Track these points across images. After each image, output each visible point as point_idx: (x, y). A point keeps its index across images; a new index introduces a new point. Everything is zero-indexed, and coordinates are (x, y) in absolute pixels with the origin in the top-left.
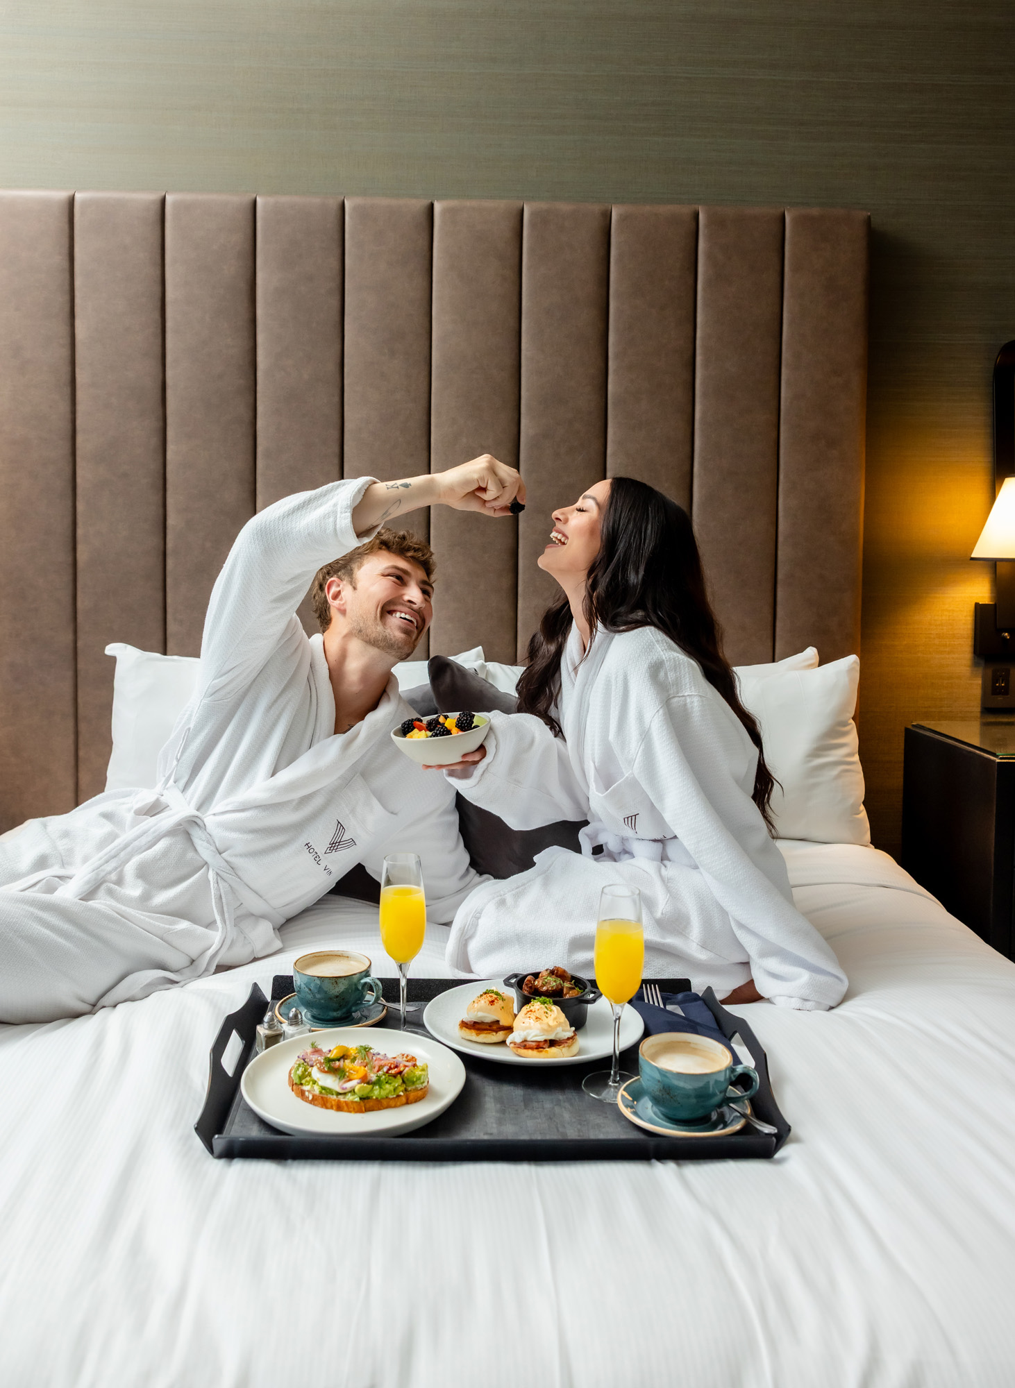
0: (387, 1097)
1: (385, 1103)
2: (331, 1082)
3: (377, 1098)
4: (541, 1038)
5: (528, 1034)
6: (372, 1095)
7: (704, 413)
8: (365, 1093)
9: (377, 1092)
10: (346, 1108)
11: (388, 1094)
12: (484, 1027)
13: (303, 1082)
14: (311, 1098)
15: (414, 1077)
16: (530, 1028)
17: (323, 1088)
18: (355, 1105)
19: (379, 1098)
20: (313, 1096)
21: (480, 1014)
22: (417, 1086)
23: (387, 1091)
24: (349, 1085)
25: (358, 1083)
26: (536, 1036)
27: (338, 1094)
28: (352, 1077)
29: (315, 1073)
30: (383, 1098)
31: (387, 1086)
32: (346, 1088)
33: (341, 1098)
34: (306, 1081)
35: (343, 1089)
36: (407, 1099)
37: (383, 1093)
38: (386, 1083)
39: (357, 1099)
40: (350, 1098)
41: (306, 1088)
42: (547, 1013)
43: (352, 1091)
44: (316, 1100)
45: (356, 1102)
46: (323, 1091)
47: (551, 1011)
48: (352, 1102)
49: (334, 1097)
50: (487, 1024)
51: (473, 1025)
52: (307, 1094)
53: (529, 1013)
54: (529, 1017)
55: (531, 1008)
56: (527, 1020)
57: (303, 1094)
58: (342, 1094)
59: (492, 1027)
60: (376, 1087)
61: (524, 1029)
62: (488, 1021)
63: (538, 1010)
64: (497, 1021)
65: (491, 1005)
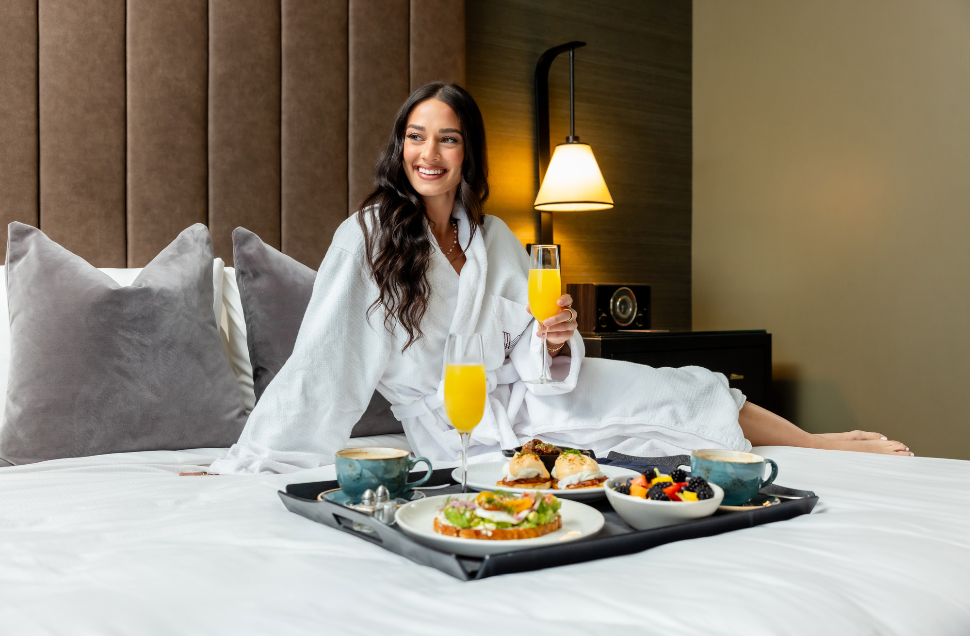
0: (550, 522)
2: (503, 517)
3: (545, 525)
4: (592, 477)
6: (541, 520)
7: (357, 73)
9: (543, 519)
10: (525, 535)
11: (550, 519)
12: (533, 481)
13: (472, 524)
14: (490, 534)
16: (581, 471)
17: (498, 524)
20: (493, 532)
21: (530, 470)
24: (521, 515)
25: (529, 512)
26: (588, 476)
27: (513, 525)
29: (480, 512)
30: (548, 523)
32: (520, 518)
33: (519, 528)
34: (476, 523)
35: (517, 519)
36: (559, 524)
37: (548, 518)
39: (534, 526)
40: (526, 526)
41: (480, 527)
42: (582, 459)
43: (526, 519)
44: (497, 534)
46: (499, 527)
47: (584, 458)
48: (530, 529)
49: (510, 529)
50: (532, 479)
51: (519, 482)
52: (484, 532)
53: (571, 461)
54: (574, 464)
55: (569, 458)
56: (574, 466)
57: (478, 534)
58: (517, 525)
59: (537, 480)
60: (542, 515)
61: (576, 473)
62: (533, 475)
63: (575, 458)
64: (538, 476)
65: (536, 460)
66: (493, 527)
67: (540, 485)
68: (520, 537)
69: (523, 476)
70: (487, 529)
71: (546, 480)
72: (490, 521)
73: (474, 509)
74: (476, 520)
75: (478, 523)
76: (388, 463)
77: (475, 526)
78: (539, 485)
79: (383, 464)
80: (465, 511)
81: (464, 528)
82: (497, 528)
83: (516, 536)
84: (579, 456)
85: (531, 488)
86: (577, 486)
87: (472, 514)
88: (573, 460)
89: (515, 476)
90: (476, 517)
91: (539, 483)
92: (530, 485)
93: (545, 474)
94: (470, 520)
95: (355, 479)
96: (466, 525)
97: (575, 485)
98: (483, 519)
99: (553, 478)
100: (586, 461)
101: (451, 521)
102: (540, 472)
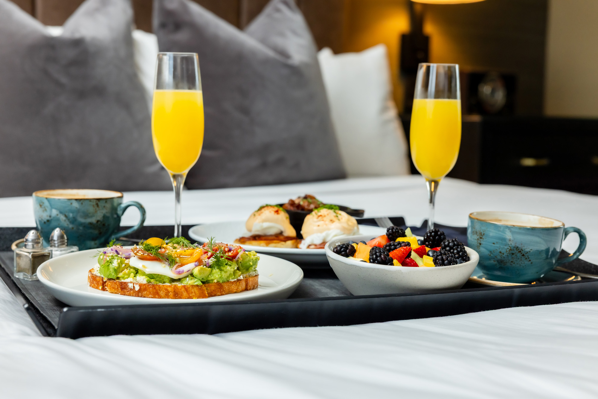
0: (228, 281)
1: (226, 287)
2: (159, 269)
3: (218, 282)
5: (328, 235)
6: (212, 278)
8: (204, 276)
9: (216, 276)
10: (185, 294)
11: (228, 277)
12: (270, 238)
13: (120, 275)
14: (137, 288)
15: (249, 261)
16: (329, 229)
17: (151, 276)
18: (195, 290)
19: (221, 282)
20: (140, 285)
21: (266, 225)
22: (251, 273)
23: (228, 274)
24: (185, 268)
25: (196, 266)
26: (336, 236)
27: (173, 280)
28: (185, 261)
29: (134, 262)
30: (224, 282)
31: (228, 268)
32: (183, 272)
33: (179, 285)
34: (125, 274)
35: (179, 273)
36: (247, 285)
37: (225, 275)
38: (226, 264)
39: (198, 283)
40: (189, 282)
41: (129, 280)
42: (337, 216)
43: (190, 275)
44: (145, 290)
45: (197, 286)
46: (152, 280)
47: (340, 214)
48: (193, 286)
49: (169, 284)
50: (271, 236)
51: (256, 238)
52: (131, 286)
53: (320, 217)
54: (323, 220)
55: (319, 214)
56: (321, 223)
57: (123, 288)
58: (179, 280)
59: (279, 237)
60: (216, 271)
61: (321, 232)
62: (273, 232)
63: (328, 214)
64: (281, 233)
65: (276, 214)
66: (142, 279)
67: (278, 243)
68: (176, 295)
69: (258, 231)
70: (135, 283)
71: (288, 238)
72: (144, 274)
73: (128, 258)
74: (126, 271)
75: (128, 275)
76: (82, 204)
77: (123, 278)
78: (276, 243)
79: (76, 205)
81: (110, 280)
82: (149, 282)
83: (171, 294)
84: (335, 212)
85: (263, 246)
86: (319, 247)
87: (122, 263)
88: (325, 216)
89: (250, 231)
90: (128, 266)
91: (275, 241)
92: (263, 243)
93: (291, 231)
94: (116, 271)
95: (45, 220)
96: (113, 276)
97: (316, 245)
98: (136, 271)
99: (299, 237)
100: (342, 218)
101: (101, 271)
102: (283, 229)
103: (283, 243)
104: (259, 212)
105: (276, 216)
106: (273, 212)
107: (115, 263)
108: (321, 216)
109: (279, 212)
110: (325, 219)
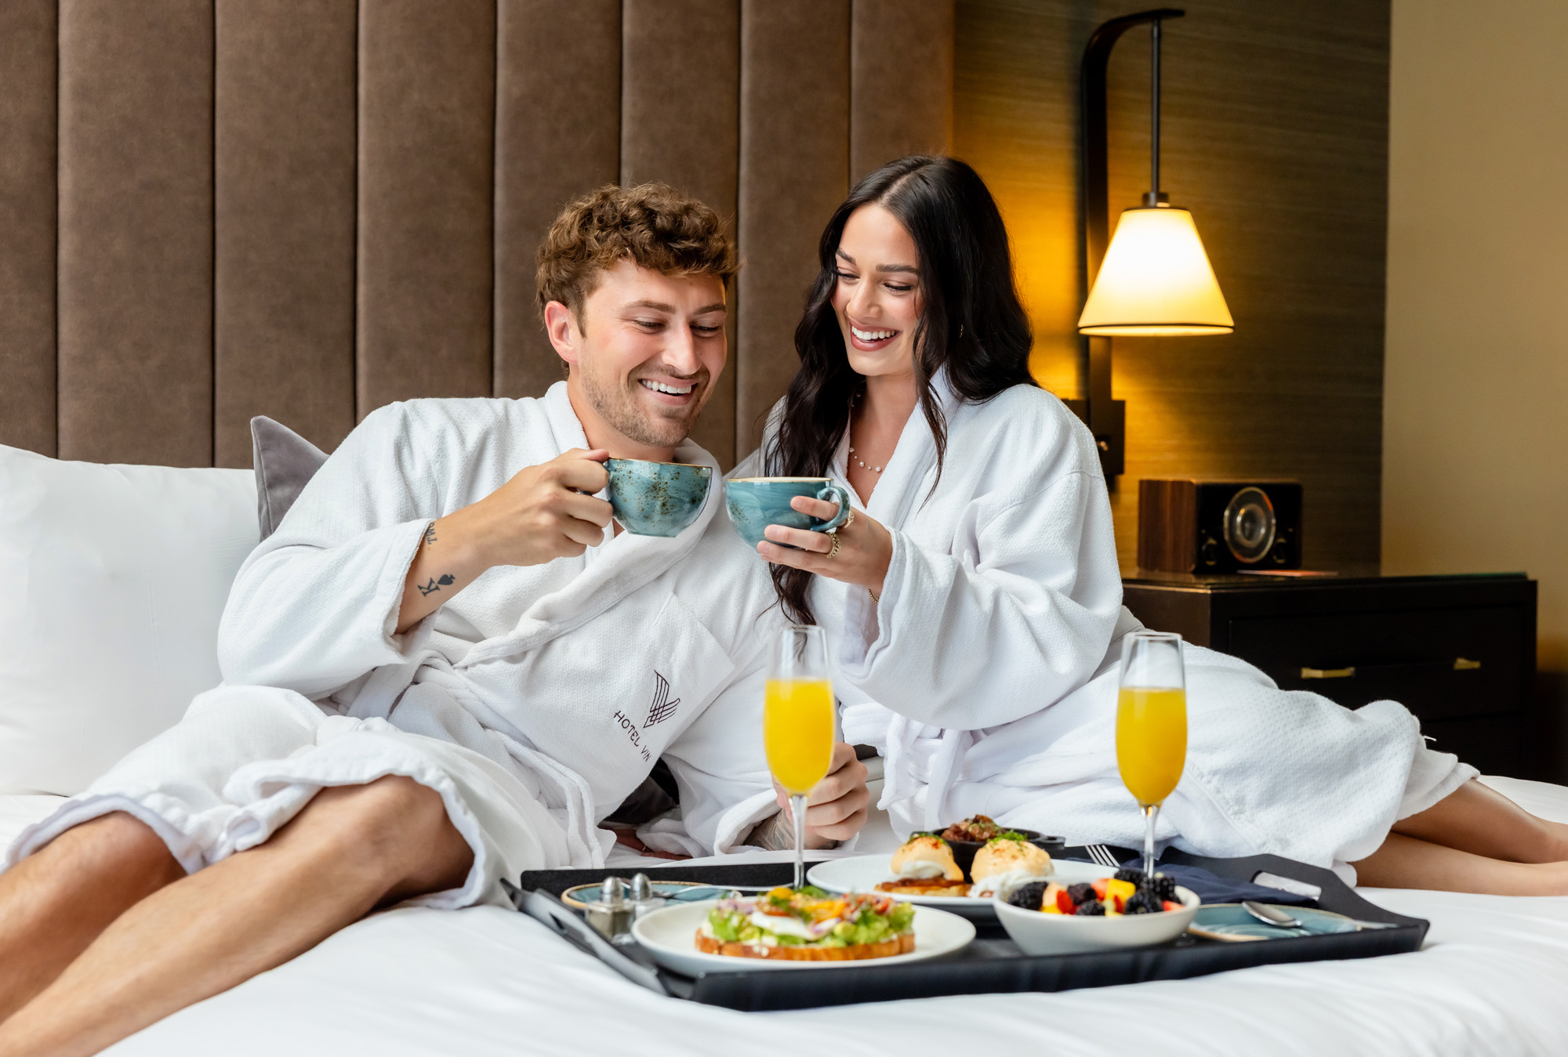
0: (878, 943)
1: (875, 950)
2: (790, 928)
3: (865, 943)
6: (858, 938)
8: (847, 935)
9: (863, 934)
10: (824, 957)
11: (878, 937)
12: (926, 883)
13: (742, 936)
14: (765, 952)
15: (903, 915)
16: (1009, 870)
17: (783, 937)
18: (837, 953)
19: (869, 943)
20: (769, 949)
21: (920, 864)
22: (906, 932)
23: (877, 933)
24: (823, 927)
25: (835, 924)
27: (808, 942)
28: (823, 918)
29: (759, 919)
30: (872, 944)
31: (877, 926)
32: (821, 932)
33: (816, 946)
34: (748, 935)
35: (816, 933)
36: (901, 947)
37: (873, 934)
39: (842, 945)
41: (753, 942)
42: (1021, 850)
43: (831, 934)
44: (776, 953)
45: (840, 947)
46: (783, 942)
47: (1026, 847)
48: (834, 948)
49: (802, 946)
50: (927, 880)
51: (906, 883)
52: (756, 949)
53: (999, 853)
54: (1001, 857)
55: (996, 847)
56: (997, 860)
57: (747, 952)
58: (816, 941)
59: (938, 882)
60: (862, 929)
61: (999, 874)
62: (928, 875)
63: (1008, 848)
64: (942, 875)
65: (934, 849)
66: (771, 941)
67: (938, 890)
68: (814, 959)
69: (910, 874)
70: (762, 945)
71: (952, 883)
72: (771, 933)
73: (750, 913)
74: (749, 931)
75: (752, 936)
77: (745, 939)
78: (935, 890)
80: (732, 914)
81: (728, 942)
82: (779, 944)
83: (807, 958)
84: (1018, 844)
85: (917, 894)
87: (743, 920)
90: (750, 925)
91: (933, 888)
92: (916, 890)
93: (954, 873)
94: (739, 930)
96: (733, 937)
98: (762, 931)
99: (968, 881)
100: (1028, 853)
101: (715, 932)
102: (944, 870)
103: (945, 890)
104: (910, 846)
105: (934, 851)
106: (930, 847)
107: (735, 921)
108: (998, 850)
109: (939, 845)
110: (1004, 854)
